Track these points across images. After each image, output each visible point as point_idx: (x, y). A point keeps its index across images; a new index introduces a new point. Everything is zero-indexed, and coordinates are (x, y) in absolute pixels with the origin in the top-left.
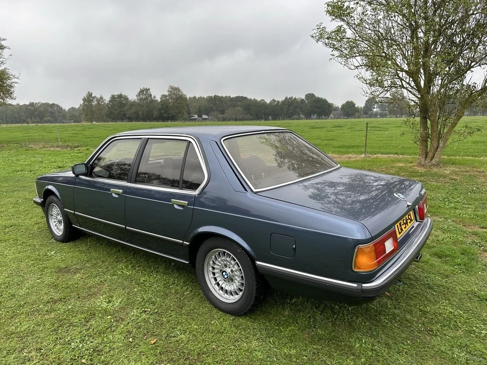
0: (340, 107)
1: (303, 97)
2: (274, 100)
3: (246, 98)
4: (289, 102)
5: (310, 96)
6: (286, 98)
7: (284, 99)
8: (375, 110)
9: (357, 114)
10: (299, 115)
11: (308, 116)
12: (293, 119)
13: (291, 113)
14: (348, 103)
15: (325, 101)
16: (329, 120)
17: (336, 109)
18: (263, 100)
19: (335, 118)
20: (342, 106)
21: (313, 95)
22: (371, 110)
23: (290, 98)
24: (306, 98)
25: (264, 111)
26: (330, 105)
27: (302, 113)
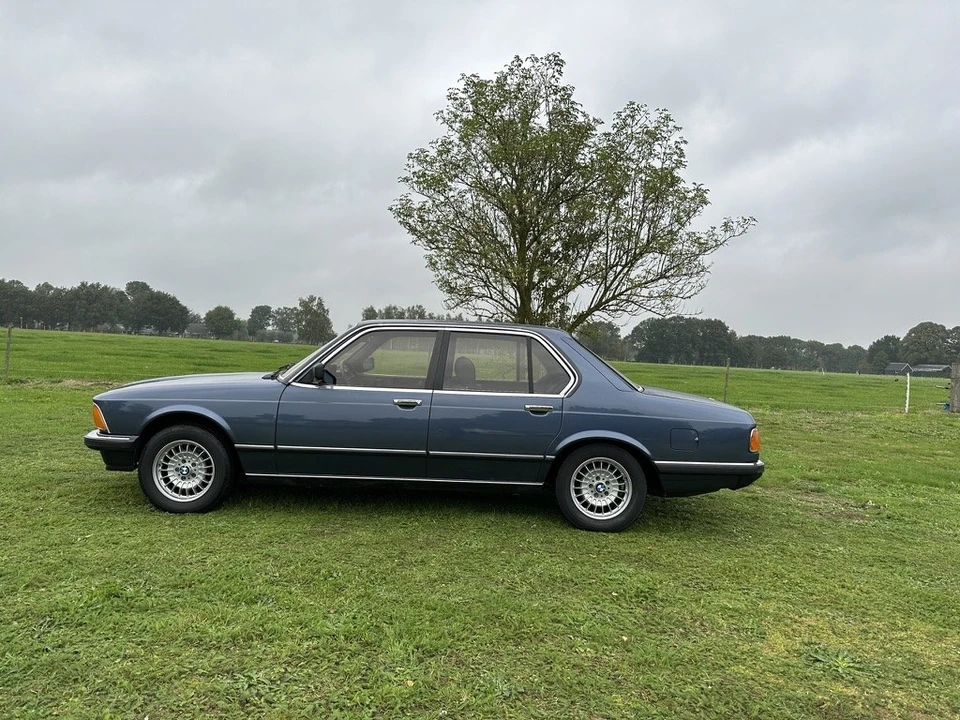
2: (47, 286)
4: (89, 293)
5: (137, 287)
6: (83, 285)
7: (77, 285)
8: (270, 328)
9: (236, 333)
11: (136, 326)
13: (95, 317)
14: (219, 309)
15: (174, 302)
18: (18, 282)
20: (207, 314)
22: (262, 327)
23: (92, 286)
25: (22, 306)
26: (184, 310)
27: (122, 318)
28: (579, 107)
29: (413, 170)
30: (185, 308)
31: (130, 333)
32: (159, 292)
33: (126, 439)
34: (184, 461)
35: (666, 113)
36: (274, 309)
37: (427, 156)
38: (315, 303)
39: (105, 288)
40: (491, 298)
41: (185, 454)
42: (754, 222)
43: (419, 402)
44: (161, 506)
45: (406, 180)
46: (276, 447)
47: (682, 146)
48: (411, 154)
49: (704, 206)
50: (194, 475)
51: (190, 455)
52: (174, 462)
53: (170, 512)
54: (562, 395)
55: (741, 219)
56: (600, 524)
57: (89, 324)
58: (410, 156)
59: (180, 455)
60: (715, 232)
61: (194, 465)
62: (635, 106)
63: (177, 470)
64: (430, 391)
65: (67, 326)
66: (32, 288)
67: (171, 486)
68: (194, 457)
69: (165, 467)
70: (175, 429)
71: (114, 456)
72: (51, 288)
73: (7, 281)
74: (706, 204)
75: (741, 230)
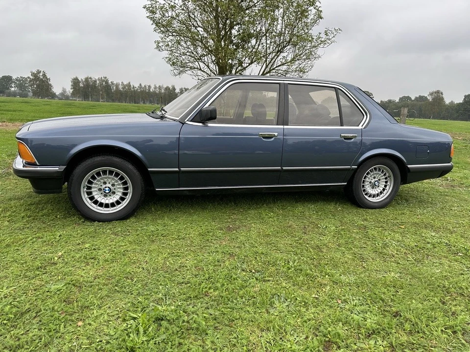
33: (56, 169)
34: (105, 183)
40: (200, 69)
41: (106, 178)
42: (340, 32)
43: (276, 134)
44: (90, 217)
46: (180, 170)
49: (320, 20)
50: (114, 193)
51: (110, 178)
52: (96, 184)
53: (99, 221)
54: (360, 127)
55: (333, 29)
56: (376, 205)
59: (102, 179)
61: (113, 185)
63: (100, 190)
64: (282, 127)
67: (96, 202)
68: (113, 179)
69: (89, 188)
70: (98, 159)
71: (40, 182)
74: (321, 18)
75: (333, 35)
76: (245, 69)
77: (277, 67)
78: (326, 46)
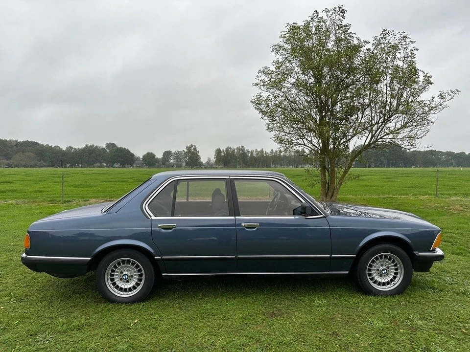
0: (141, 157)
1: (104, 146)
2: (71, 148)
3: (37, 143)
4: (89, 150)
5: (111, 146)
6: (87, 146)
7: (84, 146)
8: (172, 161)
9: (157, 164)
10: (101, 163)
11: (111, 164)
12: (94, 167)
13: (93, 161)
14: (148, 154)
15: (128, 152)
16: (131, 169)
17: (138, 158)
18: (58, 147)
19: (137, 167)
20: (143, 156)
21: (114, 145)
22: (168, 161)
23: (91, 146)
24: (106, 147)
25: (61, 157)
26: (132, 155)
27: (105, 161)
28: (354, 35)
29: (260, 79)
30: (133, 154)
31: (108, 167)
32: (121, 147)
35: (404, 34)
36: (173, 152)
37: (268, 70)
38: (192, 148)
39: (97, 147)
40: (304, 145)
42: (458, 92)
45: (257, 84)
47: (415, 52)
48: (260, 70)
49: (430, 85)
55: (450, 91)
57: (90, 164)
58: (259, 72)
60: (434, 99)
62: (387, 32)
65: (81, 165)
66: (64, 149)
72: (73, 148)
73: (53, 146)
74: (431, 84)
75: (450, 97)
76: (349, 140)
77: (384, 136)
78: (437, 112)
